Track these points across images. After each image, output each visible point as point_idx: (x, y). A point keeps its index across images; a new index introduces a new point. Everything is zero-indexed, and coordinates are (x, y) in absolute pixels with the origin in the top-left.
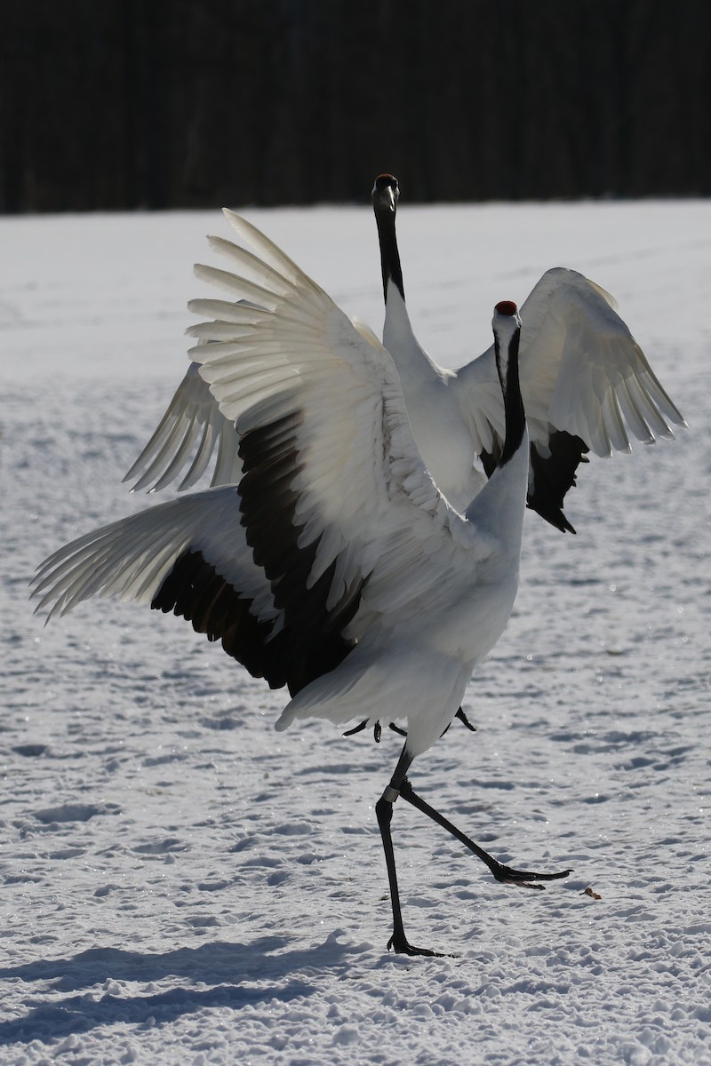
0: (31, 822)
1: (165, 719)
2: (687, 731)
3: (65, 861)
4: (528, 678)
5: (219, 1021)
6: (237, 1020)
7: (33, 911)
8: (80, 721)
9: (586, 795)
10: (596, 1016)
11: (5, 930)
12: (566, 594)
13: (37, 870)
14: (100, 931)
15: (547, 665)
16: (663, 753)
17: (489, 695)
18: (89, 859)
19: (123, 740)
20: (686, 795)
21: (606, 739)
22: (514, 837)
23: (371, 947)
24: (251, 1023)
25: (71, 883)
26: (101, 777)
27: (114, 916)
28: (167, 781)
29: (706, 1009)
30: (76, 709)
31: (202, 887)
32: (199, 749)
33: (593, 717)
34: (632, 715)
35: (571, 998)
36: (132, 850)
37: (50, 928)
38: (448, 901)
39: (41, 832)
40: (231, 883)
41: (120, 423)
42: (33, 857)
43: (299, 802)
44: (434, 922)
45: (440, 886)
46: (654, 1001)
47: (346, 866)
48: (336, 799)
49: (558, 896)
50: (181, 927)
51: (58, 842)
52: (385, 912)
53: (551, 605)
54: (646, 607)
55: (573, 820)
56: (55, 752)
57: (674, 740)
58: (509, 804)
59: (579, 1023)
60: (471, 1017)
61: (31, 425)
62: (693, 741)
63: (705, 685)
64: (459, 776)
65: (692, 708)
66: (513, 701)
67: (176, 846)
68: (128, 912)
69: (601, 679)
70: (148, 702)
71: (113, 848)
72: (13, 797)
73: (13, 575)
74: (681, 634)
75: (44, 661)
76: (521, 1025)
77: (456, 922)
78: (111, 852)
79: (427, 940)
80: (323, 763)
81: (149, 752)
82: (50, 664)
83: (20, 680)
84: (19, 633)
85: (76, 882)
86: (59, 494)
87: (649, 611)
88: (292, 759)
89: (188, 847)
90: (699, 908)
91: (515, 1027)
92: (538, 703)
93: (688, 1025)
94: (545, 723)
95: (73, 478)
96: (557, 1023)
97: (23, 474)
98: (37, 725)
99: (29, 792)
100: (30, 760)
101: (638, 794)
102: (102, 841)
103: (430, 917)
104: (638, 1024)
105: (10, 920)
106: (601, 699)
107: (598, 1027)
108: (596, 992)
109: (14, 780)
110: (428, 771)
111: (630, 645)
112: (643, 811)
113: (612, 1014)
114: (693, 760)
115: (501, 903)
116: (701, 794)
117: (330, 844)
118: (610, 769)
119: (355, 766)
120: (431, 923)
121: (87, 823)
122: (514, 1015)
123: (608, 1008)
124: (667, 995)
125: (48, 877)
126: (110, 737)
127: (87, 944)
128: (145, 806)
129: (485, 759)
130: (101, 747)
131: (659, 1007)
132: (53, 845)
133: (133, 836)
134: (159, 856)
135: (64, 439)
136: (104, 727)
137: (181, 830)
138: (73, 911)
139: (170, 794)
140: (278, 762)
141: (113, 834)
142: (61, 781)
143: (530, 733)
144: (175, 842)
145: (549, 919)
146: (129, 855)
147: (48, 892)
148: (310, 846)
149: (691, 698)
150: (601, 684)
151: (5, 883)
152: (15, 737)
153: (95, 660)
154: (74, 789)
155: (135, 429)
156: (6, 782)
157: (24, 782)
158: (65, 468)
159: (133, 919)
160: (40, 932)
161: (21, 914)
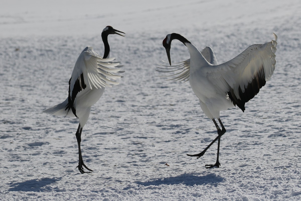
0: (27, 146)
1: (60, 121)
2: (190, 125)
3: (36, 156)
4: (151, 111)
5: (74, 196)
6: (79, 196)
7: (28, 168)
8: (39, 121)
9: (165, 140)
10: (168, 195)
11: (21, 173)
12: (160, 90)
13: (28, 158)
14: (44, 173)
15: (155, 108)
16: (184, 130)
17: (141, 115)
18: (41, 156)
19: (50, 126)
20: (190, 140)
21: (170, 126)
22: (147, 151)
23: (112, 178)
25: (37, 161)
26: (44, 135)
27: (48, 170)
28: (61, 136)
29: (195, 194)
30: (38, 118)
31: (70, 163)
32: (69, 128)
33: (167, 121)
34: (176, 120)
35: (162, 191)
37: (32, 173)
38: (131, 166)
39: (30, 149)
40: (77, 161)
41: (49, 47)
42: (27, 155)
43: (94, 142)
44: (128, 171)
45: (129, 163)
46: (182, 192)
47: (106, 157)
48: (103, 141)
49: (158, 165)
50: (65, 172)
51: (34, 151)
52: (115, 169)
53: (156, 93)
54: (180, 94)
55: (162, 146)
56: (33, 129)
57: (187, 127)
58: (146, 142)
59: (164, 197)
60: (137, 195)
61: (27, 47)
62: (192, 127)
63: (194, 113)
64: (133, 135)
65: (191, 119)
66: (147, 117)
67: (63, 152)
68: (51, 169)
69: (168, 111)
70: (56, 117)
71: (48, 153)
72: (23, 140)
73: (22, 85)
74: (188, 100)
75: (30, 106)
76: (149, 197)
77: (133, 172)
79: (126, 176)
80: (100, 132)
81: (56, 129)
82: (32, 107)
83: (24, 111)
84: (24, 99)
85: (38, 161)
86: (34, 64)
87: (181, 95)
88: (92, 131)
89: (66, 152)
90: (193, 168)
91: (148, 198)
92: (153, 117)
93: (191, 198)
94: (155, 122)
95: (37, 60)
96: (158, 197)
97: (25, 59)
98: (28, 122)
99: (26, 139)
100: (27, 131)
101: (178, 140)
102: (45, 151)
103: (127, 170)
104: (178, 197)
105: (22, 170)
106: (169, 116)
107: (168, 198)
108: (168, 189)
109: (23, 136)
110: (126, 134)
111: (176, 103)
112: (179, 144)
113: (172, 195)
114: (191, 132)
115: (144, 167)
116: (193, 140)
117: (102, 152)
118: (171, 134)
119: (108, 133)
120: (127, 172)
121: (41, 146)
122: (148, 195)
123: (171, 193)
124: (185, 190)
125: (31, 160)
126: (47, 125)
127: (41, 177)
128: (55, 142)
129: (140, 131)
130: (45, 127)
131: (183, 193)
132: (32, 152)
133: (52, 150)
134: (59, 155)
135: (35, 51)
136: (45, 123)
137: (64, 148)
138: (38, 168)
139: (62, 139)
140: (89, 132)
141: (48, 149)
142: (35, 136)
143: (151, 125)
144: (63, 151)
145: (156, 171)
146: (51, 154)
147: (31, 163)
148: (97, 153)
149: (191, 116)
150: (168, 113)
151: (21, 161)
152: (23, 125)
153: (43, 106)
154: (38, 138)
155: (53, 48)
156: (21, 136)
157: (25, 136)
158: (35, 58)
159: (53, 170)
160: (29, 174)
161: (25, 169)
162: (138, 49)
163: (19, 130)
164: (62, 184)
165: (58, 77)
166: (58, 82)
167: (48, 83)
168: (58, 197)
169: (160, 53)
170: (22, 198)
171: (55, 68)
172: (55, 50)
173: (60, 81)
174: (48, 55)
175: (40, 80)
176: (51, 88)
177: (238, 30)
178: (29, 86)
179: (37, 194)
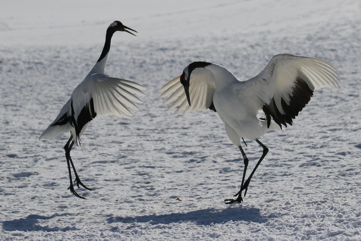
0: (12, 177)
1: (52, 147)
2: (206, 152)
3: (22, 189)
4: (159, 136)
5: (68, 236)
6: (73, 236)
7: (13, 204)
8: (27, 147)
9: (176, 170)
10: (180, 236)
11: (4, 209)
13: (14, 191)
14: (33, 209)
15: (165, 132)
16: (199, 158)
17: (148, 140)
18: (29, 188)
19: (39, 153)
20: (206, 170)
21: (182, 154)
22: (155, 183)
23: (113, 215)
24: (78, 237)
25: (24, 195)
26: (33, 164)
27: (37, 205)
28: (52, 165)
29: (212, 234)
30: (25, 144)
31: (63, 197)
32: (62, 156)
33: (179, 147)
34: (190, 147)
35: (172, 230)
36: (42, 186)
37: (17, 209)
38: (136, 201)
39: (15, 180)
40: (71, 195)
41: (38, 59)
42: (12, 187)
43: (92, 172)
44: (132, 207)
45: (133, 197)
46: (197, 231)
47: (106, 191)
48: (102, 171)
49: (168, 200)
50: (57, 208)
51: (20, 183)
52: (117, 204)
53: (166, 114)
54: (194, 115)
55: (173, 178)
56: (19, 156)
57: (203, 154)
58: (153, 173)
59: (175, 238)
60: (143, 236)
61: (12, 59)
62: (208, 154)
63: (211, 138)
64: (139, 164)
65: (208, 145)
66: (155, 142)
67: (55, 184)
68: (41, 204)
69: (181, 136)
70: (47, 142)
71: (36, 185)
72: (7, 169)
73: (6, 104)
74: (204, 123)
76: (158, 238)
77: (138, 208)
78: (36, 186)
79: (130, 213)
80: (98, 160)
81: (47, 156)
82: (17, 130)
83: (9, 135)
84: (9, 121)
86: (20, 80)
87: (195, 116)
88: (90, 159)
89: (59, 185)
90: (210, 204)
91: (156, 239)
92: (162, 143)
93: (207, 239)
94: (164, 149)
95: (24, 75)
96: (168, 238)
97: (10, 74)
98: (14, 148)
99: (11, 168)
100: (12, 159)
101: (192, 170)
102: (33, 183)
103: (131, 206)
104: (192, 238)
105: (6, 206)
106: (181, 142)
107: (180, 239)
108: (180, 229)
109: (7, 165)
110: (130, 163)
111: (189, 126)
112: (193, 175)
113: (185, 235)
114: (208, 160)
115: (151, 202)
116: (210, 170)
117: (101, 184)
118: (184, 163)
119: (108, 161)
120: (131, 208)
121: (29, 177)
122: (156, 235)
123: (183, 233)
124: (201, 230)
125: (17, 193)
126: (35, 152)
127: (28, 213)
128: (46, 173)
129: (147, 159)
130: (33, 155)
131: (198, 233)
133: (42, 182)
134: (50, 187)
135: (22, 64)
136: (34, 149)
137: (57, 180)
138: (25, 204)
139: (53, 169)
140: (85, 160)
141: (36, 181)
142: (21, 165)
143: (160, 152)
144: (55, 183)
145: (166, 207)
146: (41, 187)
147: (17, 198)
148: (95, 185)
149: (207, 142)
150: (181, 137)
151: (4, 195)
152: (7, 152)
153: (31, 129)
154: (25, 167)
155: (43, 61)
156: (4, 165)
157: (10, 165)
158: (22, 72)
159: (42, 206)
160: (15, 210)
161: (9, 205)
162: (144, 62)
163: (3, 158)
164: (53, 222)
165: (49, 95)
166: (49, 101)
167: (37, 102)
168: (48, 238)
169: (171, 66)
170: (6, 239)
171: (46, 84)
172: (46, 63)
173: (51, 99)
174: (37, 69)
175: (27, 98)
176: (41, 108)
177: (264, 39)
178: (15, 106)
179: (23, 234)
